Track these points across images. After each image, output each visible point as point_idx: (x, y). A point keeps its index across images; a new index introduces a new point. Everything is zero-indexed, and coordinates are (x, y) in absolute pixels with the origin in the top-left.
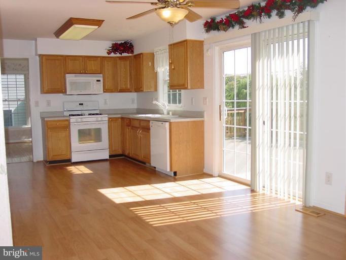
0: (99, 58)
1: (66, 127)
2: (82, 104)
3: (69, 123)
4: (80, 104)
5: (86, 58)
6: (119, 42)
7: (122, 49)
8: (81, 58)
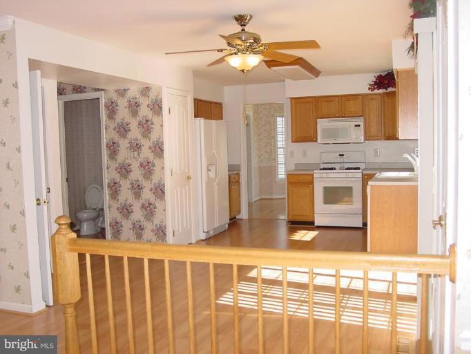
0: (360, 97)
1: (310, 183)
2: (343, 155)
3: (313, 177)
4: (340, 155)
5: (343, 98)
6: (383, 74)
7: (386, 82)
8: (337, 98)
